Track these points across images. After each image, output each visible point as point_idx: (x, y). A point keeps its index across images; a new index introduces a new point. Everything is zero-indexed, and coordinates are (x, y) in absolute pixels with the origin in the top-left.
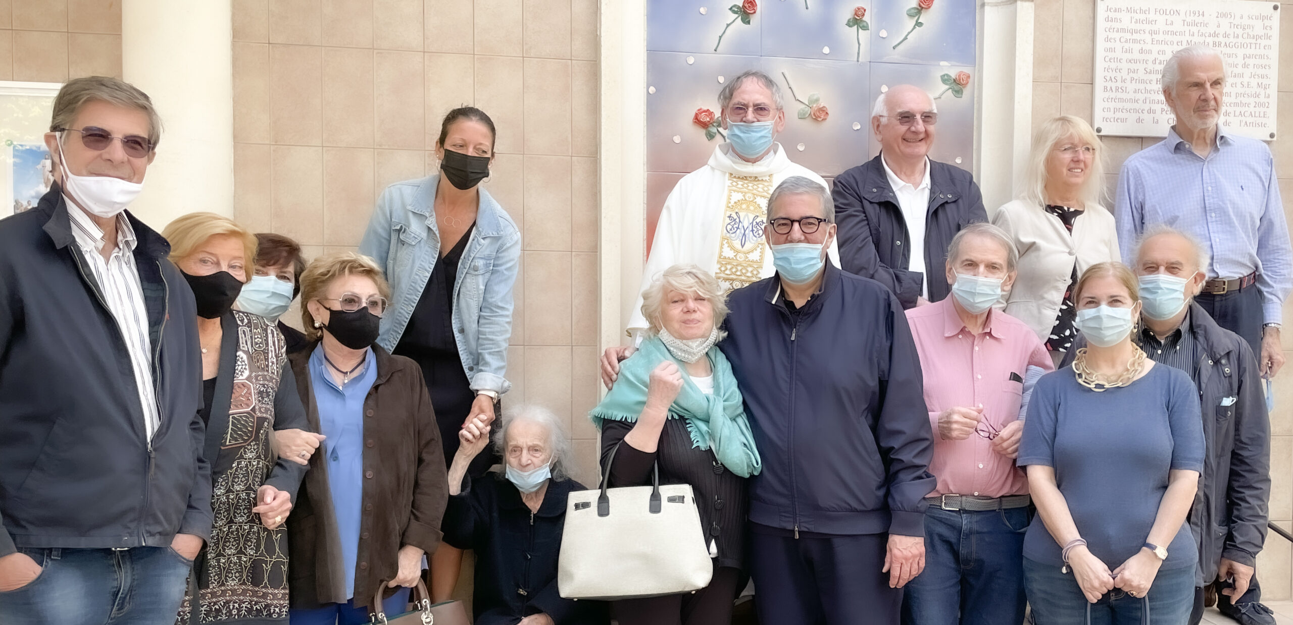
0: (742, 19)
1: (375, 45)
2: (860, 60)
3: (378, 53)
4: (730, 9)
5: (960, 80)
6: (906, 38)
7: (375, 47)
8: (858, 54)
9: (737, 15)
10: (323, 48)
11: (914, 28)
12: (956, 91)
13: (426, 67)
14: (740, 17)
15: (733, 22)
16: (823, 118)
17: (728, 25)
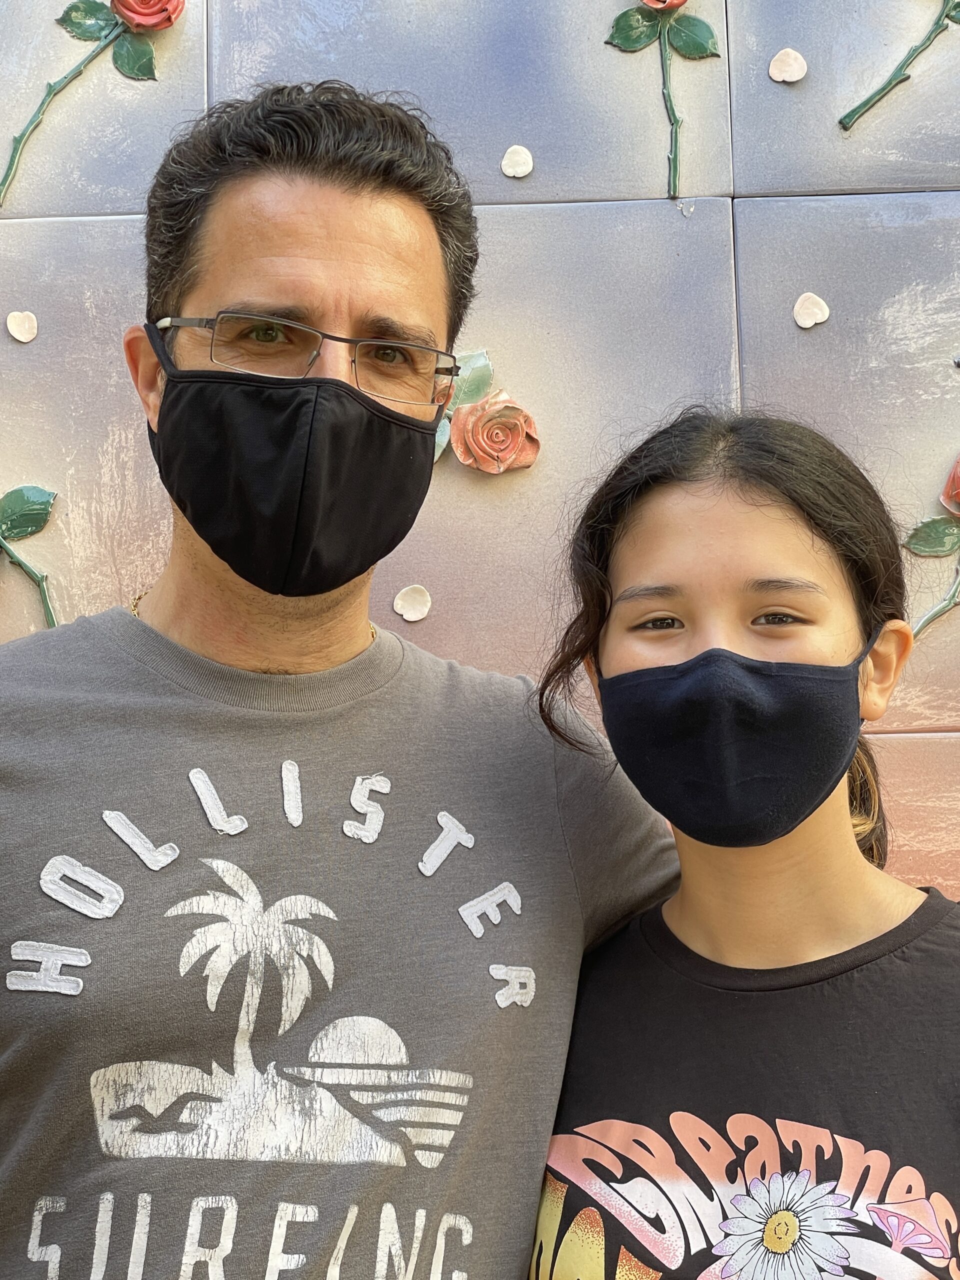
0: (115, 61)
2: (683, 189)
4: (65, 21)
6: (900, 78)
8: (673, 163)
9: (90, 47)
11: (938, 28)
14: (109, 53)
15: (77, 74)
16: (511, 458)
17: (53, 91)
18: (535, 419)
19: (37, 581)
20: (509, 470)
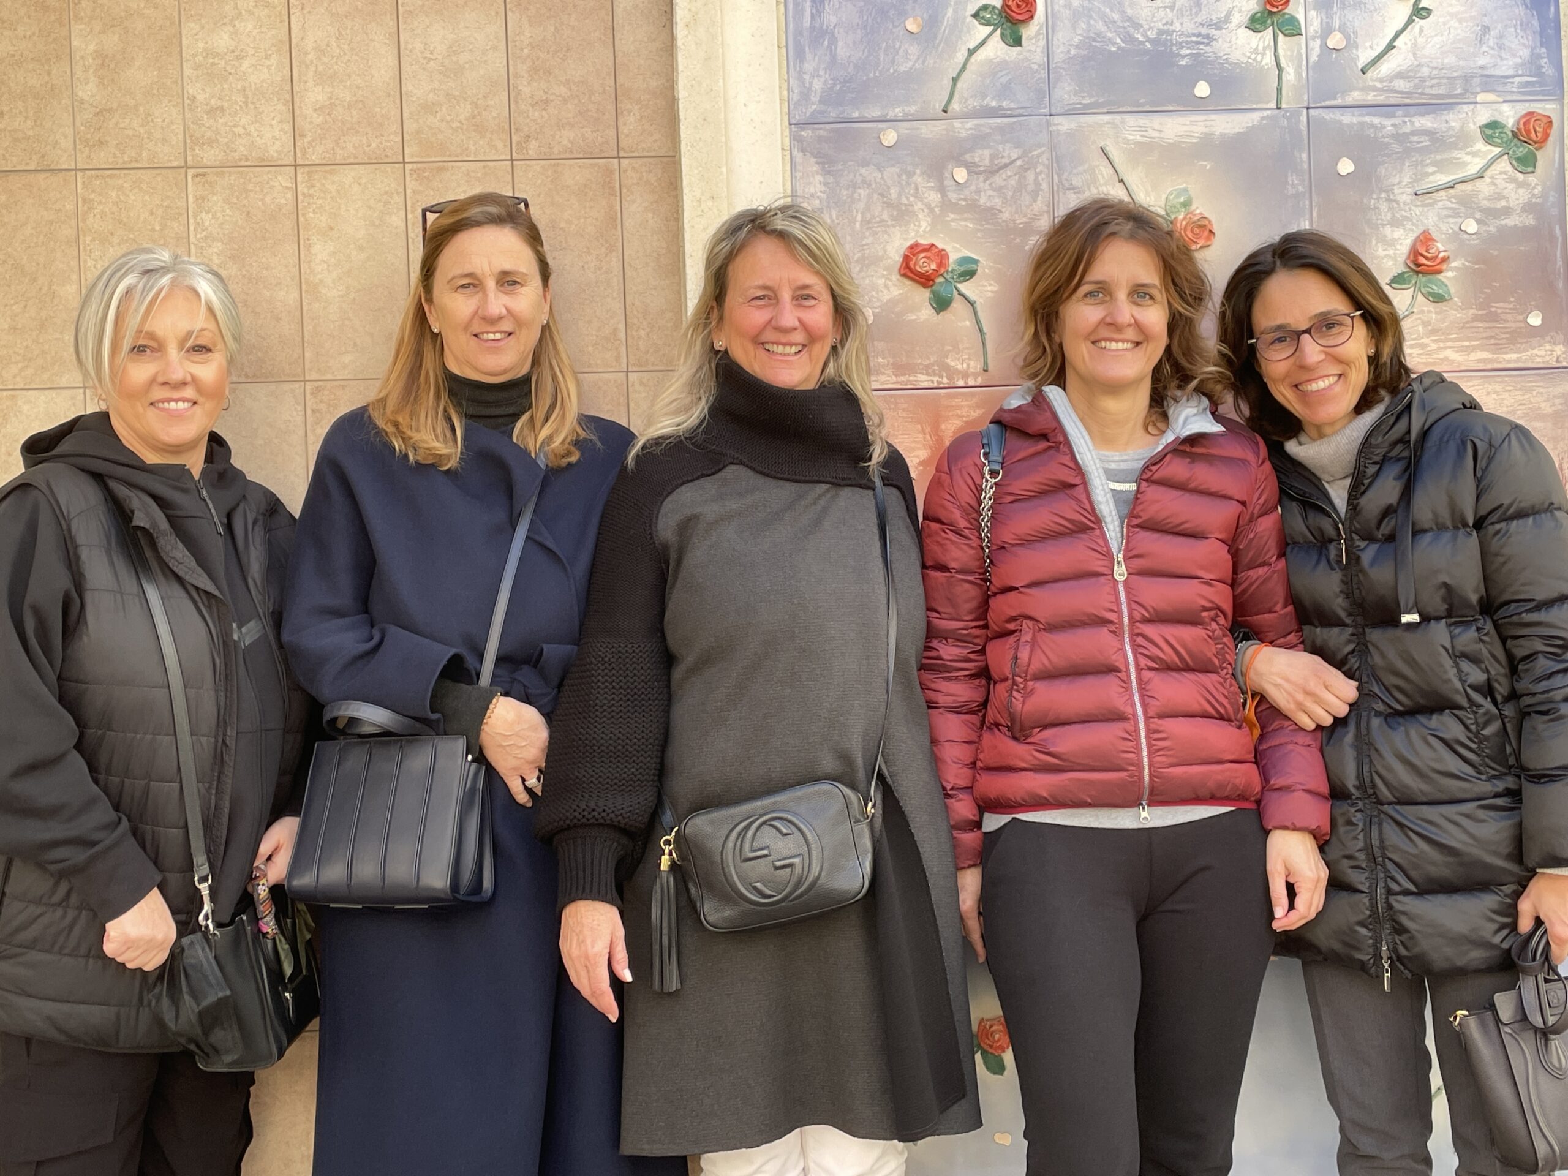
0: (1002, 35)
1: (189, 158)
2: (1284, 106)
3: (197, 176)
4: (976, 15)
5: (1528, 132)
6: (1390, 47)
7: (190, 163)
8: (1279, 91)
9: (990, 28)
10: (79, 174)
11: (1410, 21)
12: (1518, 160)
13: (300, 197)
14: (999, 32)
15: (983, 43)
16: (1201, 243)
17: (971, 52)
18: (1213, 221)
19: (972, 304)
20: (1201, 247)
